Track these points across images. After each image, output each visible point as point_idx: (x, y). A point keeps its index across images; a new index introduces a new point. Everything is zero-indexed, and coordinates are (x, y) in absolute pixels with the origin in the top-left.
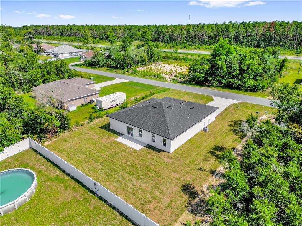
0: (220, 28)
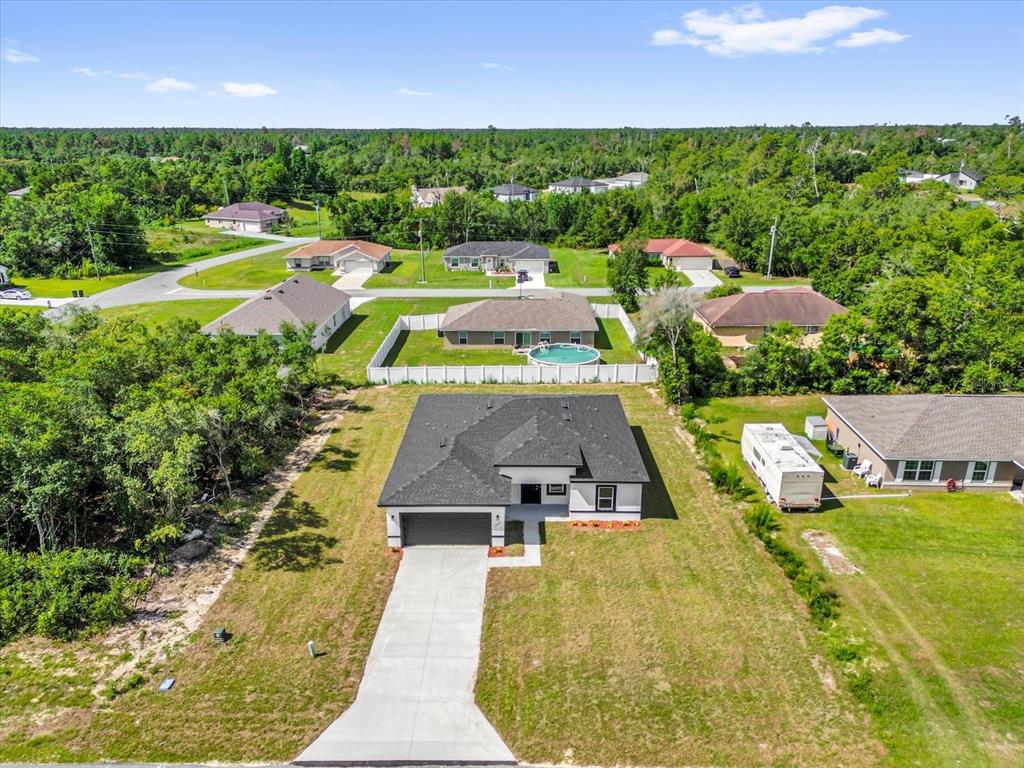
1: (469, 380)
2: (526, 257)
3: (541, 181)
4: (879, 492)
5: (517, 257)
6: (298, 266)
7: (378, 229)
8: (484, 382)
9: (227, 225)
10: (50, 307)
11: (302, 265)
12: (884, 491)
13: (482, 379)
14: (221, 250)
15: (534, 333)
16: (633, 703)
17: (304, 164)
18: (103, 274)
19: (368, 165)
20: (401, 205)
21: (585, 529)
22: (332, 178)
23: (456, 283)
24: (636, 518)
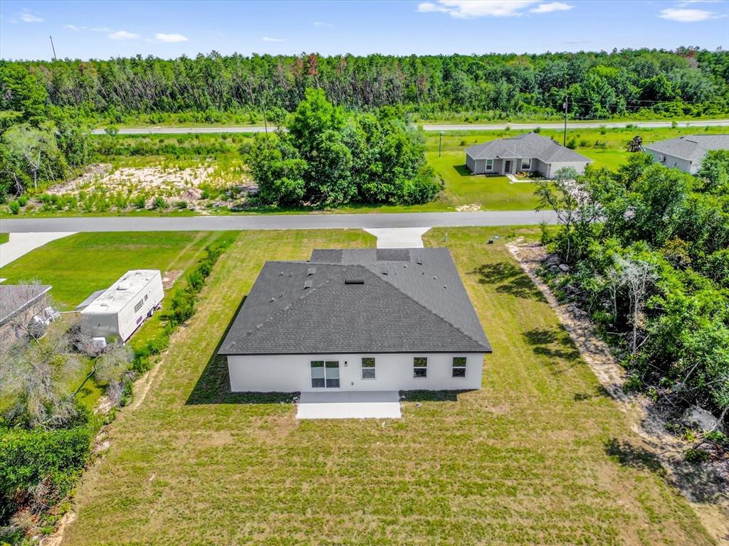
0: (197, 67)
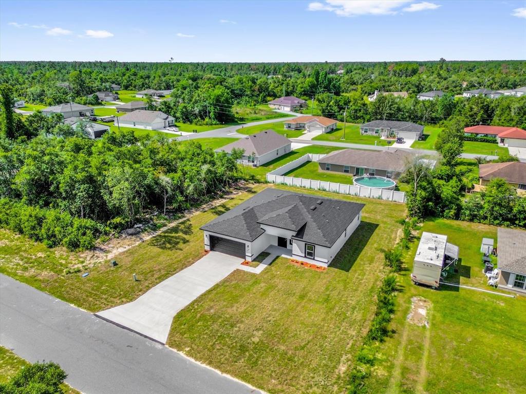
1: (312, 187)
2: (406, 130)
3: (461, 90)
4: (494, 290)
5: (400, 130)
6: (289, 127)
7: (339, 112)
8: (319, 190)
9: (277, 107)
10: (181, 135)
11: (291, 127)
12: (498, 291)
13: (319, 187)
14: (267, 118)
15: (366, 169)
16: (234, 341)
17: (325, 79)
18: (212, 124)
19: (361, 80)
20: (352, 100)
21: (296, 264)
22: (339, 86)
23: (360, 141)
24: (325, 266)
